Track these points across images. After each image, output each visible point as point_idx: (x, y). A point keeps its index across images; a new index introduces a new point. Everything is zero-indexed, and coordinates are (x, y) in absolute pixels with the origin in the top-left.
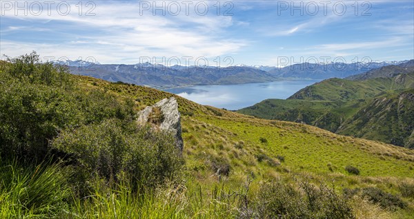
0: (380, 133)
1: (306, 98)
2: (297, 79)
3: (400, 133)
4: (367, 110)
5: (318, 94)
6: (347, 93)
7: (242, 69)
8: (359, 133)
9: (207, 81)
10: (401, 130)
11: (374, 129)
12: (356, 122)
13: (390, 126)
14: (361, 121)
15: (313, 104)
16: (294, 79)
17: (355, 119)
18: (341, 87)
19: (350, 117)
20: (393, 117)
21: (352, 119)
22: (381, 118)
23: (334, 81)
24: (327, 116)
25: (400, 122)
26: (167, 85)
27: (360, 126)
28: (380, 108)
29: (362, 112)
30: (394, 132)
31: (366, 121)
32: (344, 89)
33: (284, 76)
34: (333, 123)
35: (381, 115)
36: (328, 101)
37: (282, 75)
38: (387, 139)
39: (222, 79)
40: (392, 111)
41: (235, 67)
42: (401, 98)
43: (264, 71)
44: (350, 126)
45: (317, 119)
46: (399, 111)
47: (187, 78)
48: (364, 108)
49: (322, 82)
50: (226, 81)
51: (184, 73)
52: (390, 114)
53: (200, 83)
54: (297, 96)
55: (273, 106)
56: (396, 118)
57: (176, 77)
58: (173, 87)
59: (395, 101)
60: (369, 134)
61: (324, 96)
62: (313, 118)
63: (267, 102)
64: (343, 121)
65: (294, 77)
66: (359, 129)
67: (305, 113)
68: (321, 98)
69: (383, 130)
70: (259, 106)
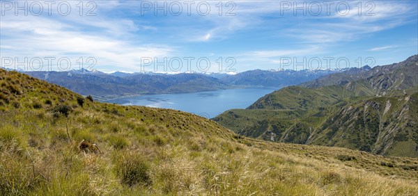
0: (350, 142)
1: (267, 107)
2: (249, 86)
3: (368, 140)
4: (335, 119)
5: (278, 102)
6: (305, 101)
7: (193, 77)
8: (330, 142)
9: (155, 90)
10: (368, 138)
11: (344, 137)
12: (326, 131)
13: (358, 134)
14: (331, 130)
15: (276, 113)
16: (246, 86)
17: (324, 129)
18: (299, 95)
19: (319, 126)
20: (360, 125)
21: (321, 128)
22: (350, 126)
23: (293, 89)
24: (297, 126)
25: (367, 130)
26: (109, 96)
27: (330, 135)
28: (348, 117)
29: (329, 122)
30: (362, 140)
31: (336, 130)
32: (301, 97)
33: (236, 83)
34: (303, 133)
35: (349, 124)
36: (288, 110)
37: (234, 82)
38: (356, 147)
39: (172, 87)
40: (359, 119)
41: (185, 74)
42: (366, 107)
43: (216, 79)
44: (320, 136)
45: (287, 130)
46: (365, 119)
47: (132, 87)
48: (332, 117)
49: (282, 90)
50: (177, 90)
51: (129, 81)
52: (357, 123)
53: (147, 92)
54: (258, 105)
55: (237, 116)
56: (363, 126)
57: (119, 86)
58: (117, 97)
59: (361, 110)
60: (340, 143)
61: (284, 105)
62: (283, 129)
63: (231, 112)
64: (313, 130)
65: (247, 85)
66: (330, 139)
67: (275, 124)
68: (281, 107)
69: (352, 138)
70: (224, 117)
